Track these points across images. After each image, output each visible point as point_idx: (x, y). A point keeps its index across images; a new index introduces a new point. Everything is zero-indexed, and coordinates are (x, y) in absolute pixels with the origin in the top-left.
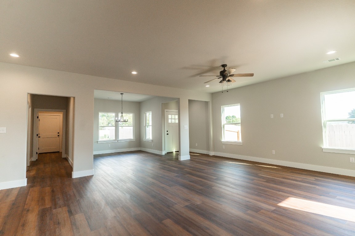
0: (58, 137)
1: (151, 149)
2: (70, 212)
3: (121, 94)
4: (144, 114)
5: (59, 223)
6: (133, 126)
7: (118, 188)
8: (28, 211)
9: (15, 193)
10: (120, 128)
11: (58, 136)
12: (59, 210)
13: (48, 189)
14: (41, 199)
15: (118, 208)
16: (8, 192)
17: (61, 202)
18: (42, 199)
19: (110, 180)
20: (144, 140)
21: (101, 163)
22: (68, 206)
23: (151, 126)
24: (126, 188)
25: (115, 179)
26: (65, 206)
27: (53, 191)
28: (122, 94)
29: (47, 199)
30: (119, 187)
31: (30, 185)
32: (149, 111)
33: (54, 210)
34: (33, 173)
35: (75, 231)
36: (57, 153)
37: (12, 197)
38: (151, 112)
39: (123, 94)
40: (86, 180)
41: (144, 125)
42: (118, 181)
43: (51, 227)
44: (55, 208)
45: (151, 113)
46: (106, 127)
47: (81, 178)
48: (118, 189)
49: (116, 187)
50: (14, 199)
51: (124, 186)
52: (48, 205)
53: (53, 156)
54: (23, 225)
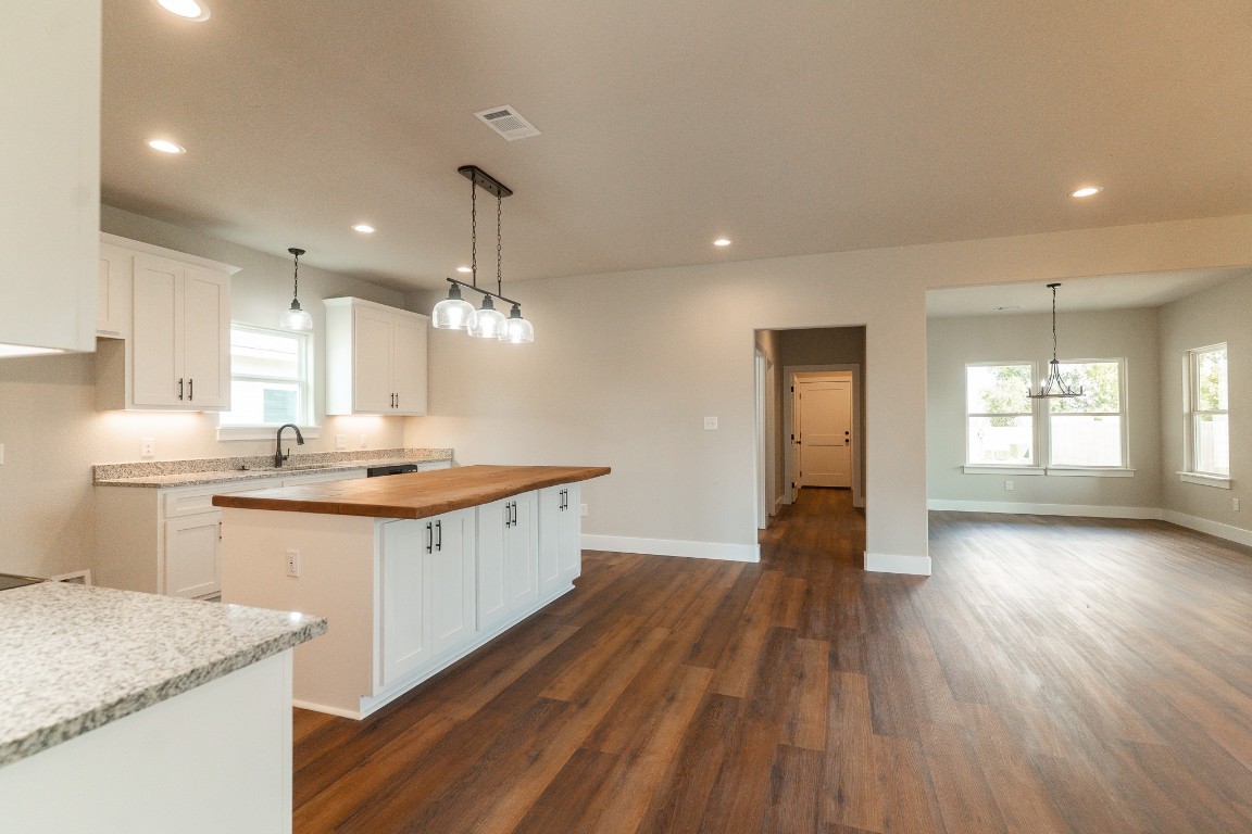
0: (847, 445)
1: (1223, 522)
2: (834, 660)
3: (1048, 286)
4: (1184, 360)
5: (801, 676)
6: (1122, 413)
7: (1003, 640)
8: (749, 621)
9: (735, 573)
10: (1054, 420)
11: (847, 441)
12: (811, 644)
13: (799, 583)
14: (779, 605)
15: (979, 705)
16: (725, 566)
17: (818, 626)
18: (781, 603)
19: (982, 606)
20: (1183, 479)
21: (968, 543)
22: (834, 642)
23: (1222, 412)
24: (1034, 649)
25: (1001, 606)
26: (826, 638)
27: (809, 592)
28: (1053, 286)
29: (793, 606)
30: (1007, 639)
31: (765, 562)
32: (1210, 340)
33: (799, 641)
34: (777, 535)
35: (833, 710)
36: (842, 493)
37: (727, 583)
38: (1224, 345)
39: (1059, 285)
40: (903, 584)
41: (1186, 410)
42: (1012, 617)
43: (784, 679)
44: (804, 636)
45: (1224, 351)
46: (1022, 418)
47: (888, 576)
48: (1000, 643)
49: (998, 634)
50: (730, 586)
51: (1027, 642)
52: (790, 623)
53: (833, 498)
54: (734, 649)
